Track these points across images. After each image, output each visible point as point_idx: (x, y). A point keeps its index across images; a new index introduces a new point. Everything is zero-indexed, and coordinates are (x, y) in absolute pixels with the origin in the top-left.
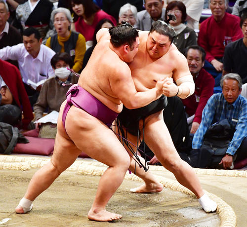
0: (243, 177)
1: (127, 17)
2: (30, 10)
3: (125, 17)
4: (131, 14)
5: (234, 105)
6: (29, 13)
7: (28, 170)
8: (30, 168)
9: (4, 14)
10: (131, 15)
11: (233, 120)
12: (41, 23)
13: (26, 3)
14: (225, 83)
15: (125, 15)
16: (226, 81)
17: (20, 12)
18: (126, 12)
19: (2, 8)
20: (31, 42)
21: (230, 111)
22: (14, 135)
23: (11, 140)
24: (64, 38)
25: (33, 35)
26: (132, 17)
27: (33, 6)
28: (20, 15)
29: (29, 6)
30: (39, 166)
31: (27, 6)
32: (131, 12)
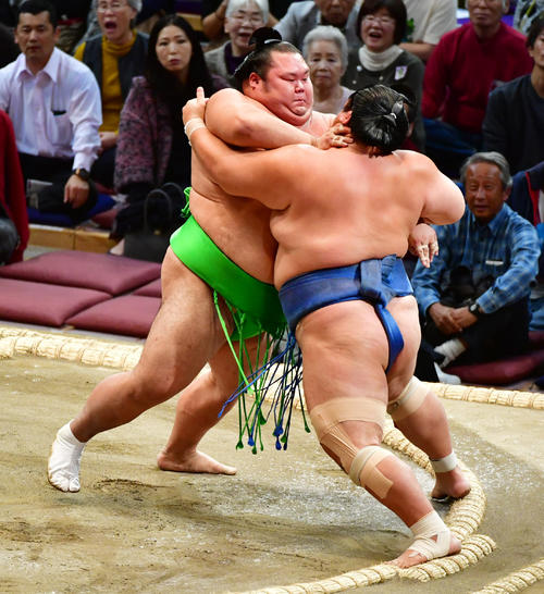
0: (507, 405)
1: (247, 17)
3: (240, 18)
4: (256, 10)
5: (491, 226)
8: (12, 354)
10: (256, 13)
11: (487, 262)
12: (64, 17)
14: (471, 173)
15: (241, 12)
16: (473, 168)
18: (244, 5)
20: (40, 29)
21: (484, 244)
24: (117, 47)
25: (45, 15)
26: (258, 17)
30: (34, 351)
32: (257, 5)
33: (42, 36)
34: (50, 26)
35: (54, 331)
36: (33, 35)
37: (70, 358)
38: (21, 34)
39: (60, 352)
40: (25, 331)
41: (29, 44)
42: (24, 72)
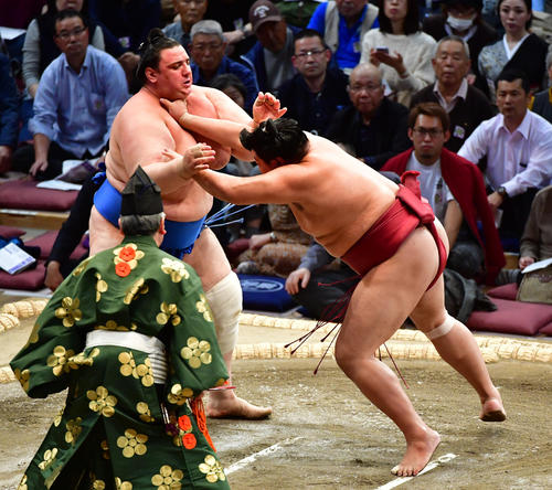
2: (506, 57)
6: (504, 63)
7: (493, 362)
8: (497, 359)
9: (460, 62)
13: (499, 43)
17: (485, 60)
19: (458, 50)
20: (513, 93)
22: (466, 295)
23: (461, 304)
25: (518, 82)
27: (511, 48)
28: (485, 65)
29: (504, 48)
30: (514, 355)
31: (500, 48)
33: (516, 99)
34: (522, 91)
35: (530, 338)
36: (508, 98)
37: (545, 360)
38: (499, 98)
39: (536, 355)
40: (506, 339)
41: (505, 106)
42: (502, 129)
